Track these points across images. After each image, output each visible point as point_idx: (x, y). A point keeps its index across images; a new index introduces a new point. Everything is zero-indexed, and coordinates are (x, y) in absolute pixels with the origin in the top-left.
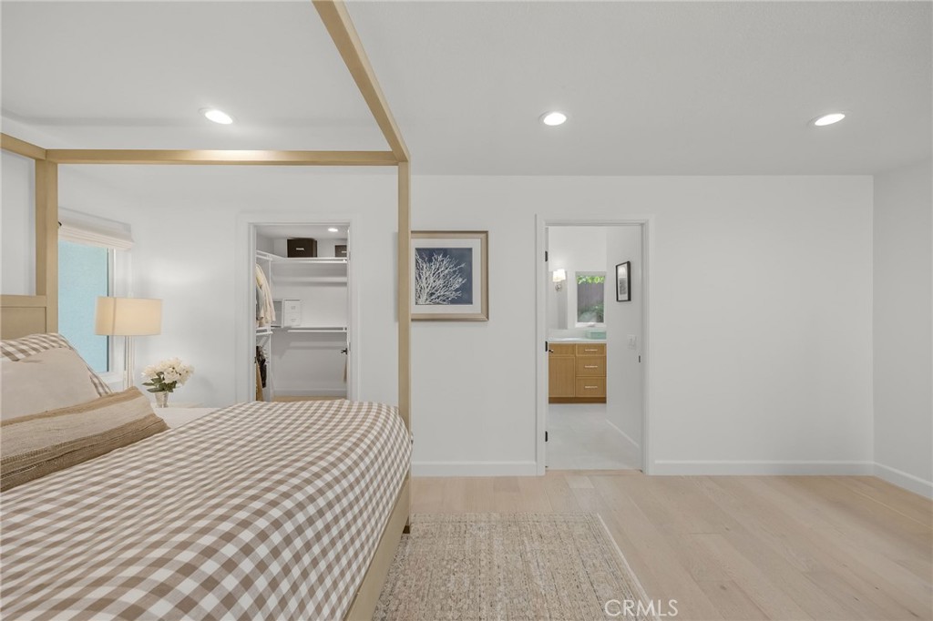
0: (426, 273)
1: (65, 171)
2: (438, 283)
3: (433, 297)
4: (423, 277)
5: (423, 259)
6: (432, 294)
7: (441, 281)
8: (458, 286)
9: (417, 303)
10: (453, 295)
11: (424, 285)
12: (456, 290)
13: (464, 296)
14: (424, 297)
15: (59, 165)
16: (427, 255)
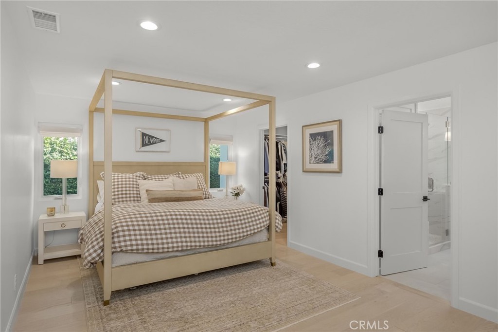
0: (314, 147)
1: (210, 123)
2: (319, 151)
3: (317, 159)
4: (313, 149)
5: (312, 139)
6: (316, 158)
7: (320, 151)
8: (327, 153)
9: (310, 163)
10: (324, 158)
11: (313, 153)
12: (326, 156)
13: (329, 159)
14: (313, 160)
15: (209, 122)
16: (313, 136)
